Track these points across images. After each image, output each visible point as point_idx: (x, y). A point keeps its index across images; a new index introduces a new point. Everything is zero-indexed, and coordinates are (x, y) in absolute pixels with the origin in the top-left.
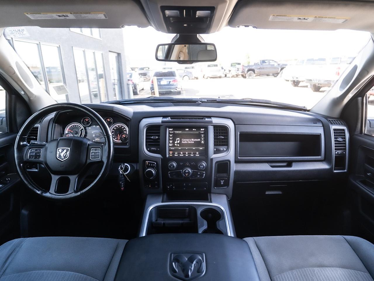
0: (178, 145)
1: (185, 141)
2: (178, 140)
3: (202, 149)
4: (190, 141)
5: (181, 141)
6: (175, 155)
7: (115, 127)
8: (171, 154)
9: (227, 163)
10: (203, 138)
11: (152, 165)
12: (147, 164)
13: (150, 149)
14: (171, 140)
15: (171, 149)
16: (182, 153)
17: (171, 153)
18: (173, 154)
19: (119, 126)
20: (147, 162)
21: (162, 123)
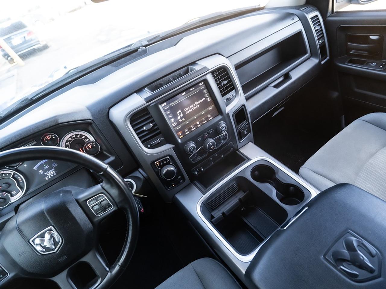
0: (183, 119)
1: (188, 110)
2: (180, 114)
3: (211, 108)
4: (194, 106)
5: (184, 112)
6: (186, 133)
7: (66, 143)
8: (181, 136)
9: (243, 108)
10: (207, 95)
11: (165, 162)
12: (158, 165)
13: (151, 145)
14: (171, 118)
15: (178, 129)
16: (192, 126)
17: (180, 134)
18: (184, 133)
19: (71, 137)
20: (155, 163)
21: (147, 102)
